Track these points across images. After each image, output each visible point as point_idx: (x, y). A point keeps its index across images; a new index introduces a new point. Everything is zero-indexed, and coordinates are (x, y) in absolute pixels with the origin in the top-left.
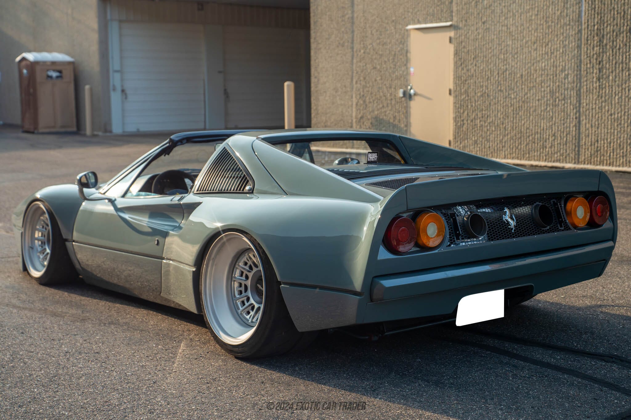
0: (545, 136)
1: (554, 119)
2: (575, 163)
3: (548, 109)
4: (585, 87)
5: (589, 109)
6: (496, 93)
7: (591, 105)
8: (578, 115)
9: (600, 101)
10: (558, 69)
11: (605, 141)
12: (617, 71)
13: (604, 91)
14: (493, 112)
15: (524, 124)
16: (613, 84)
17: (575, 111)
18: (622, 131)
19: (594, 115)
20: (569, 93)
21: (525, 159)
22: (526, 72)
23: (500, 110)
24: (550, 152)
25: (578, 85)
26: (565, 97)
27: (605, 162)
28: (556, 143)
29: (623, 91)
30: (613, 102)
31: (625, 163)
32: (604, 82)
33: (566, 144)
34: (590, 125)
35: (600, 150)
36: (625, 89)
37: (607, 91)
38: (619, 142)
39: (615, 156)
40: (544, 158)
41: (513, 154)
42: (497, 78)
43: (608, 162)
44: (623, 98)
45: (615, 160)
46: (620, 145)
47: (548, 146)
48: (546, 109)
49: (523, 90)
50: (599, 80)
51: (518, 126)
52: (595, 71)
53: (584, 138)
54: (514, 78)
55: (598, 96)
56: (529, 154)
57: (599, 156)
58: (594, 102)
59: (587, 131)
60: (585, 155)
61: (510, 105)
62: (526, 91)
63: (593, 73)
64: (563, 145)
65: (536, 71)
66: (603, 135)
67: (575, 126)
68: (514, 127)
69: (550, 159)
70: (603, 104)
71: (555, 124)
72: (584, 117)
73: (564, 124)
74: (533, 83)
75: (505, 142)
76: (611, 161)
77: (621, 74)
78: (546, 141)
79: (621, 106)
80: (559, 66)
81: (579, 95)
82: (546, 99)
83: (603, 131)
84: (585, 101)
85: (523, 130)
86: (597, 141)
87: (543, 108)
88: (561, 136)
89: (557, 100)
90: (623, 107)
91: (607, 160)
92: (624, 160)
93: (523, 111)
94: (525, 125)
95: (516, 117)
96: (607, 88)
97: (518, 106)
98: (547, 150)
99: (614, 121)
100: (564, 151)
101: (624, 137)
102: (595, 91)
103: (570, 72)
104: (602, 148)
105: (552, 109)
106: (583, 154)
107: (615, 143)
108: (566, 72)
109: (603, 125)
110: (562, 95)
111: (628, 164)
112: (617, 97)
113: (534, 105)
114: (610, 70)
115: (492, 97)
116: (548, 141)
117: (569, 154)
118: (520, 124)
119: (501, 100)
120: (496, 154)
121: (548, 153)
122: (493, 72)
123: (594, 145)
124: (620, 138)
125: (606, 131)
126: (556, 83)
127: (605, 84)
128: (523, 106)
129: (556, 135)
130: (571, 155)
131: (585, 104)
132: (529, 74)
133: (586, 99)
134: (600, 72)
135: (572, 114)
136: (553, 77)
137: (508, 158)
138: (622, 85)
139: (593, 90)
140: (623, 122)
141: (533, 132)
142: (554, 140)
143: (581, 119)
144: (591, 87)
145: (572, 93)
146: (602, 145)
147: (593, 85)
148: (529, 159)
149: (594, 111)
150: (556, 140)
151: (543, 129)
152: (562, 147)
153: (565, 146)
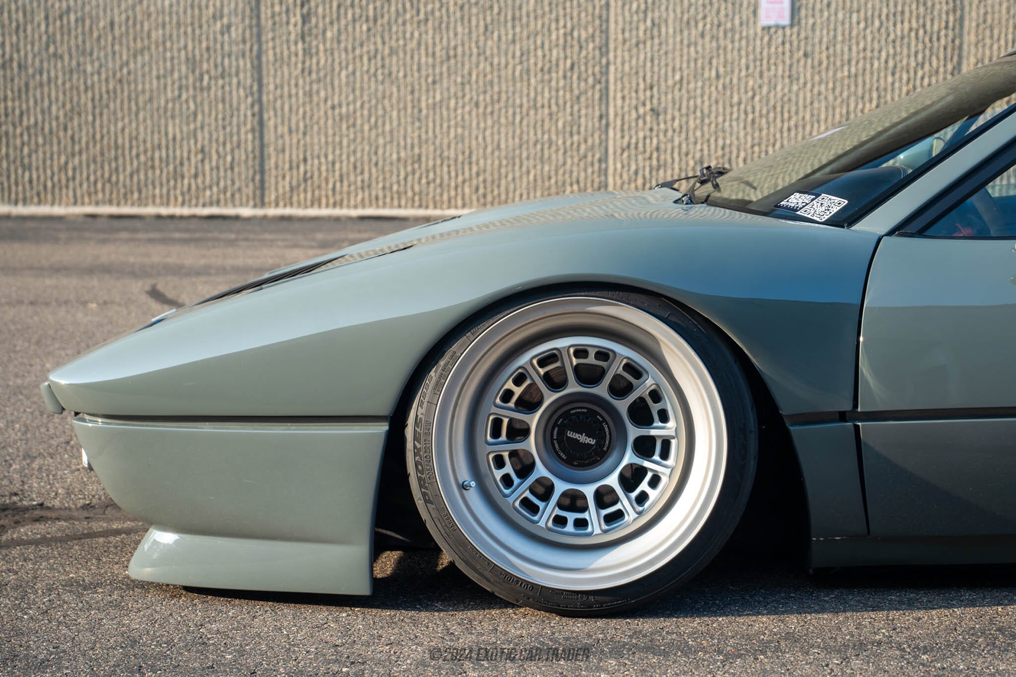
0: (178, 153)
1: (200, 117)
2: (255, 206)
3: (184, 96)
4: (271, 53)
5: (282, 97)
6: (41, 62)
7: (286, 89)
8: (256, 108)
9: (308, 79)
10: (204, 12)
11: (323, 160)
12: (343, 22)
13: (314, 60)
14: (36, 103)
15: (123, 129)
16: (335, 46)
17: (250, 100)
18: (359, 140)
19: (294, 108)
20: (234, 63)
21: (129, 202)
22: (124, 16)
23: (57, 99)
24: (193, 187)
25: (255, 48)
26: (224, 71)
27: (324, 201)
28: (207, 167)
29: (358, 60)
30: (336, 83)
31: (367, 201)
32: (314, 43)
33: (232, 168)
34: (286, 129)
35: (312, 177)
36: (361, 57)
37: (322, 62)
38: (352, 159)
39: (345, 188)
40: (180, 199)
41: (96, 192)
42: (43, 28)
43: (331, 201)
44: (358, 74)
45: (345, 196)
46: (355, 168)
47: (186, 174)
48: (180, 96)
49: (117, 56)
50: (303, 38)
51: (108, 132)
52: (292, 20)
53: (273, 154)
54: (91, 29)
55: (303, 71)
56: (140, 191)
57: (309, 189)
58: (293, 82)
59: (280, 142)
60: (277, 190)
61: (82, 88)
62: (125, 57)
63: (288, 23)
64: (226, 171)
65: (149, 15)
66: (316, 148)
67: (253, 130)
68: (98, 136)
69: (194, 202)
70: (315, 87)
71: (202, 128)
72: (272, 113)
73: (224, 128)
74: (142, 40)
75: (74, 169)
76: (338, 197)
77: (350, 28)
78: (182, 164)
79: (354, 91)
80: (207, 7)
81: (258, 68)
82: (176, 75)
83: (316, 140)
84: (271, 80)
85: (120, 141)
86: (305, 160)
87: (169, 95)
88: (217, 152)
89: (206, 78)
90: (358, 92)
91: (327, 197)
92: (367, 194)
93: (118, 101)
94: (127, 131)
95: (101, 114)
96: (321, 54)
97: (104, 89)
98: (186, 182)
99: (341, 119)
100: (229, 182)
101: (363, 150)
102: (293, 59)
103: (233, 20)
104: (316, 174)
105: (195, 97)
106: (273, 188)
107: (345, 164)
108: (225, 20)
109: (316, 128)
110: (216, 66)
111: (374, 202)
112: (344, 73)
113: (147, 86)
114: (327, 20)
115: (31, 71)
116: (186, 163)
117: (239, 189)
118: (112, 128)
119: (57, 78)
120: (49, 197)
121: (189, 189)
122: (33, 12)
123: (298, 167)
124: (355, 152)
125: (323, 140)
126: (200, 42)
127: (317, 47)
128: (119, 91)
129: (207, 149)
130: (244, 190)
131: (272, 87)
132: (131, 22)
133: (275, 76)
134: (304, 23)
135: (243, 107)
136: (193, 30)
137: (83, 204)
138: (354, 49)
139: (289, 58)
140: (359, 122)
141: (149, 145)
142: (203, 161)
143: (266, 116)
144: (286, 53)
145: (241, 63)
146: (315, 168)
147: (289, 48)
148: (141, 202)
149: (294, 100)
150: (207, 161)
151: (174, 139)
152: (222, 174)
153: (229, 173)
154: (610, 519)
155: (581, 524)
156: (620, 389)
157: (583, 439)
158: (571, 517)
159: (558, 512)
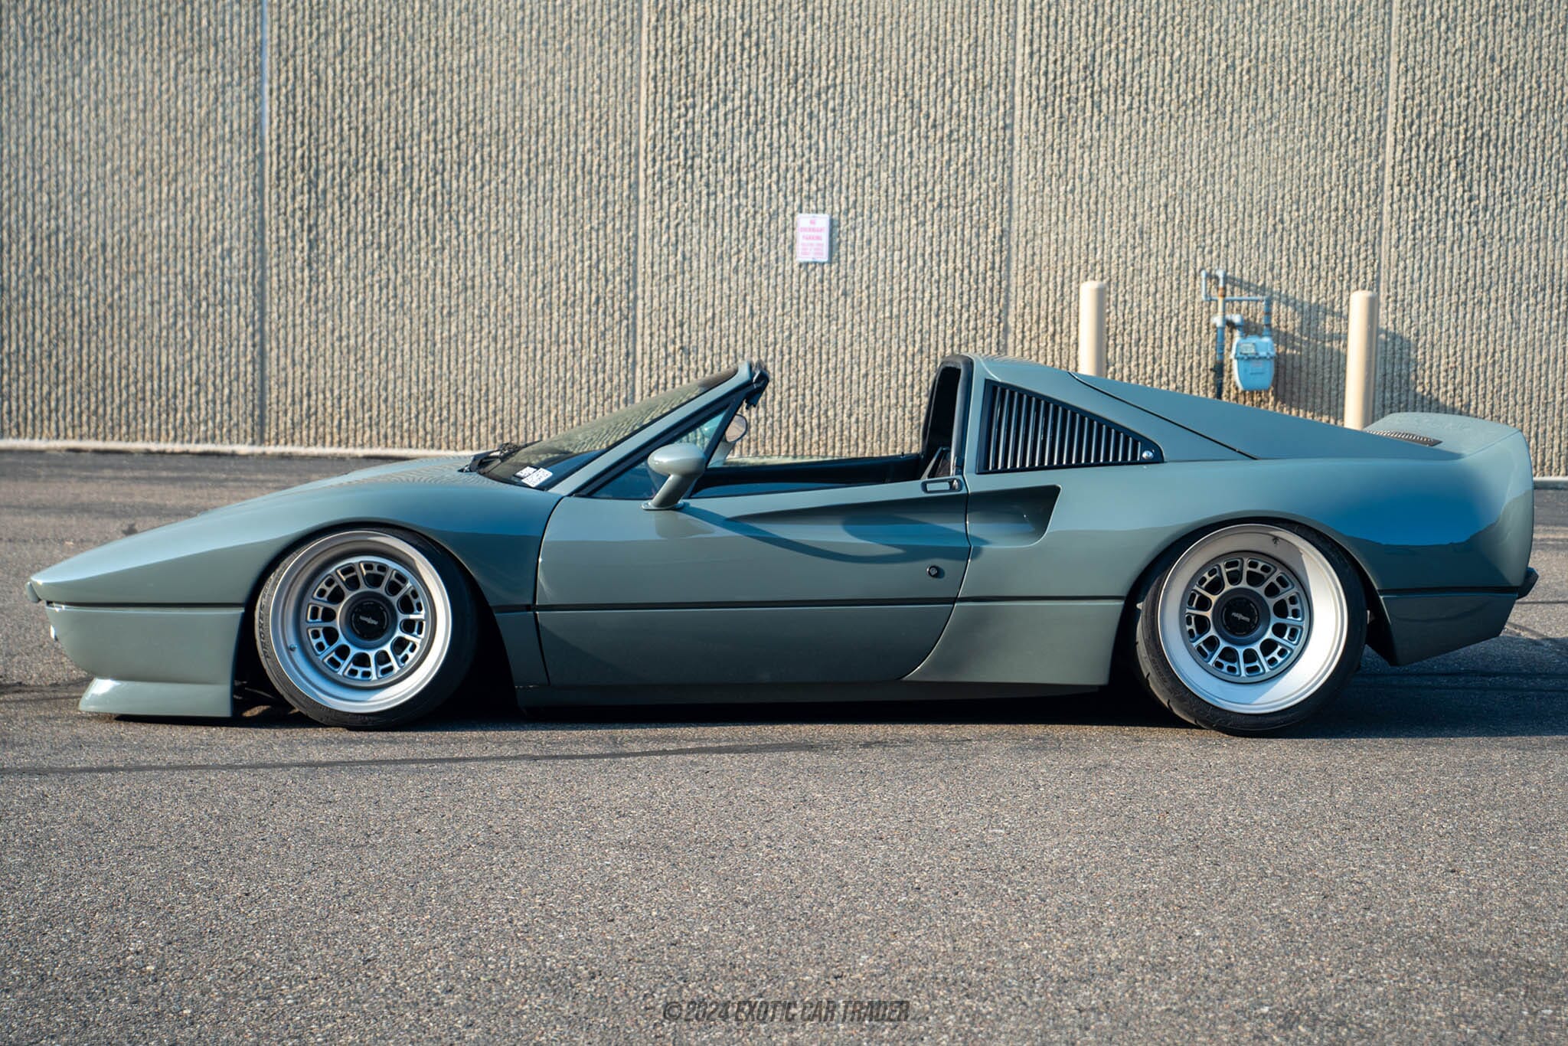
0: (171, 384)
1: (196, 347)
2: (253, 443)
3: (180, 324)
4: (275, 279)
5: (285, 326)
6: (26, 284)
7: (290, 318)
8: (257, 338)
9: (314, 309)
10: (204, 235)
11: (328, 395)
12: (353, 249)
13: (321, 289)
14: (18, 328)
15: (112, 359)
16: (344, 274)
17: (250, 329)
18: (368, 374)
19: (299, 339)
20: (235, 290)
21: (117, 437)
22: (117, 237)
23: (42, 325)
24: (187, 421)
25: (258, 274)
26: (223, 297)
27: (328, 438)
28: (202, 400)
29: (368, 289)
30: (345, 313)
31: (375, 439)
32: (322, 270)
33: (230, 403)
34: (289, 361)
35: (316, 413)
36: (372, 286)
37: (330, 291)
38: (360, 395)
39: (352, 426)
40: (172, 434)
41: (81, 426)
42: (29, 249)
43: (336, 439)
44: (368, 304)
45: (352, 434)
46: (363, 404)
47: (180, 407)
48: (175, 323)
49: (109, 280)
50: (309, 265)
51: (96, 361)
52: (299, 246)
53: (275, 387)
54: (81, 251)
55: (309, 299)
56: (129, 427)
57: (312, 426)
58: (298, 311)
59: (283, 374)
60: (277, 425)
61: (69, 313)
62: (116, 282)
63: (294, 249)
64: (222, 405)
65: (145, 237)
66: (322, 382)
67: (253, 361)
68: (85, 365)
69: (187, 437)
70: (321, 316)
71: (198, 358)
72: (274, 344)
73: (222, 358)
74: (136, 263)
75: (58, 400)
76: (344, 435)
77: (361, 255)
78: (175, 396)
79: (363, 322)
80: (208, 230)
81: (260, 297)
82: (172, 301)
83: (321, 373)
84: (275, 308)
85: (109, 371)
86: (309, 395)
87: (164, 323)
88: (214, 384)
89: (204, 304)
90: (367, 324)
91: (332, 434)
92: (374, 433)
93: (108, 328)
94: (116, 360)
95: (89, 342)
96: (329, 282)
97: (93, 315)
98: (179, 415)
99: (348, 352)
100: (226, 417)
101: (372, 385)
102: (299, 287)
103: (235, 244)
104: (321, 409)
105: (191, 325)
106: (273, 424)
107: (352, 398)
108: (226, 244)
109: (321, 360)
110: (215, 293)
111: (382, 441)
112: (353, 302)
113: (140, 313)
114: (336, 246)
115: (14, 294)
116: (180, 395)
117: (237, 425)
118: (101, 357)
119: (42, 302)
120: (29, 429)
121: (183, 424)
122: (18, 232)
123: (301, 402)
124: (363, 387)
125: (329, 374)
126: (199, 267)
127: (325, 274)
128: (109, 317)
129: (202, 381)
130: (242, 425)
131: (275, 316)
132: (124, 244)
133: (278, 305)
134: (311, 248)
135: (243, 336)
136: (192, 254)
137: (66, 437)
138: (364, 278)
139: (295, 286)
140: (368, 355)
141: (140, 375)
142: (198, 393)
143: (268, 347)
144: (291, 280)
145: (243, 290)
146: (319, 403)
147: (294, 275)
148: (129, 437)
149: (298, 329)
150: (202, 395)
151: (168, 369)
152: (218, 408)
153: (226, 406)
154: (385, 672)
155: (367, 674)
156: (394, 588)
157: (370, 621)
158: (360, 670)
159: (352, 666)
